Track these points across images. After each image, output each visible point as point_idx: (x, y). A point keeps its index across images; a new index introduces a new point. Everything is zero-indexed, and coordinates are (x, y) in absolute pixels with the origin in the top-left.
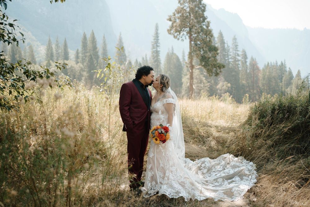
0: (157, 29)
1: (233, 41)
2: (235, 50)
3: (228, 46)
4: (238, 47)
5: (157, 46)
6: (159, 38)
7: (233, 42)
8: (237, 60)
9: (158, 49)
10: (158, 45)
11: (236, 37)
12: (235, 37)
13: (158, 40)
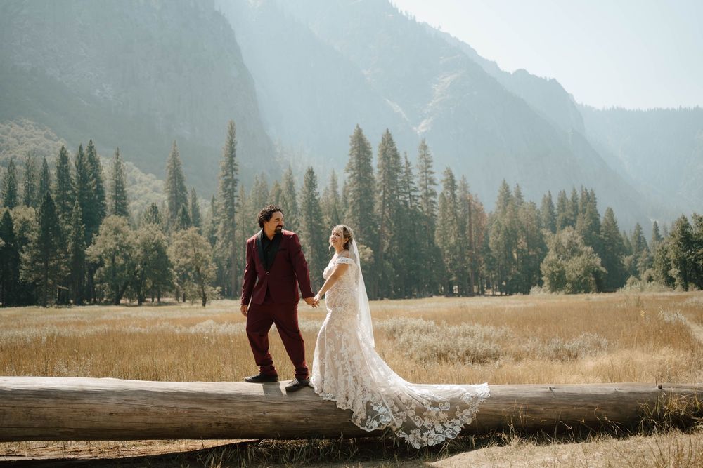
0: (232, 134)
1: (420, 152)
2: (426, 172)
3: (407, 162)
4: (431, 164)
5: (233, 170)
6: (237, 152)
7: (420, 154)
8: (429, 192)
9: (235, 177)
10: (234, 167)
11: (426, 143)
12: (423, 142)
13: (234, 156)
